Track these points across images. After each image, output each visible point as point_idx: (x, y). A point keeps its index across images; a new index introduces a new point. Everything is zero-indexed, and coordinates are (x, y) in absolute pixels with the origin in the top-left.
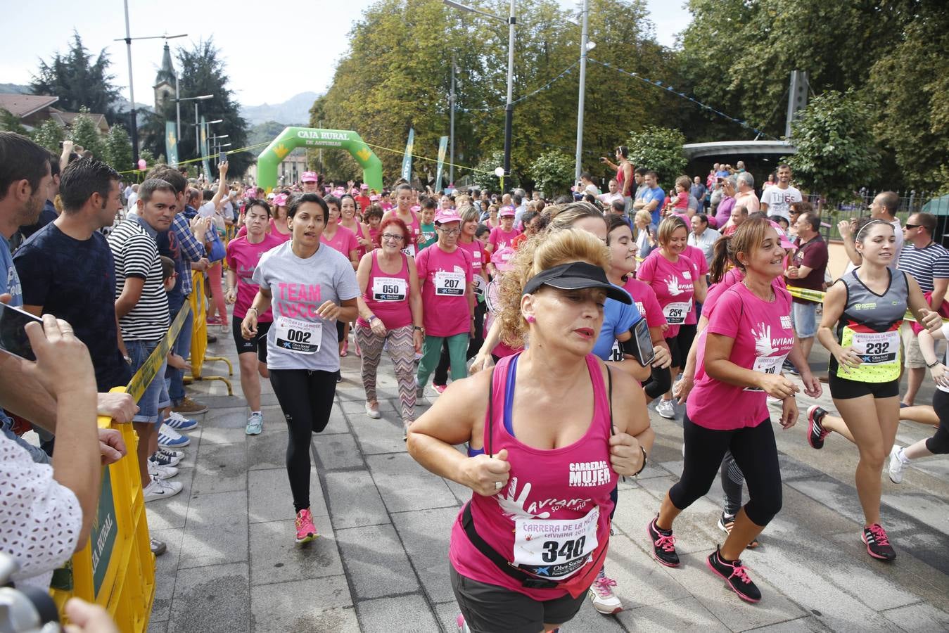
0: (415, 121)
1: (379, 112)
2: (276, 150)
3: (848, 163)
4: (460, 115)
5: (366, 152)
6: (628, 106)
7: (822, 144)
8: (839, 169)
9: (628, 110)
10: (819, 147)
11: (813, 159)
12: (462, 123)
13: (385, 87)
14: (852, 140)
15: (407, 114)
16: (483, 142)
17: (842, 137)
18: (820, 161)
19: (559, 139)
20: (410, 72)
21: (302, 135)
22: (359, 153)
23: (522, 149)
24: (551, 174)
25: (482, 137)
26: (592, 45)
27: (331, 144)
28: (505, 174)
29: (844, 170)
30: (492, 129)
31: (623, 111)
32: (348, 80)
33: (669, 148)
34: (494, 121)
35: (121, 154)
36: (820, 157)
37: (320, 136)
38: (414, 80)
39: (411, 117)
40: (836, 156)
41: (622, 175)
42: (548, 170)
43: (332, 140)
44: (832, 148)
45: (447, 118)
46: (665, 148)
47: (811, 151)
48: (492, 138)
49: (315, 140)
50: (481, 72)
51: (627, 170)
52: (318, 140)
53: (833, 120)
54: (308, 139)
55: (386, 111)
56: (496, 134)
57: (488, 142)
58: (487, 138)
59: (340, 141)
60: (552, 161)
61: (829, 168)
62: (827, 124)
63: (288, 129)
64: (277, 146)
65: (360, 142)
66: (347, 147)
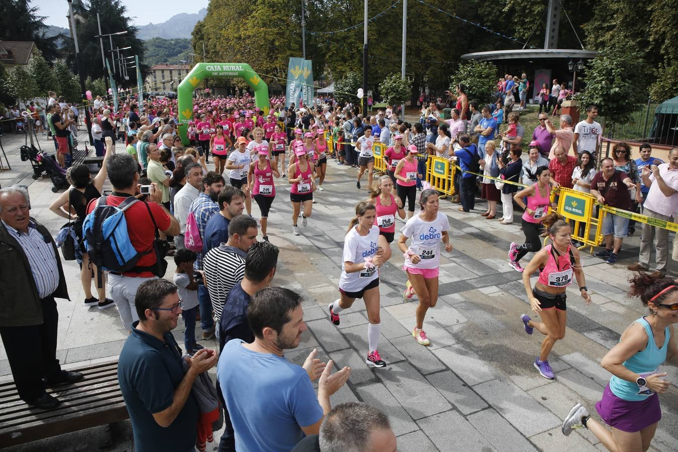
0: (277, 44)
1: (249, 37)
2: (191, 81)
3: (627, 99)
4: (309, 37)
5: (256, 79)
6: (430, 24)
7: (609, 85)
8: (620, 103)
9: (430, 27)
10: (607, 88)
11: (602, 95)
12: (311, 43)
13: (253, 17)
14: (630, 82)
15: (271, 38)
16: (327, 57)
17: (623, 80)
18: (607, 97)
19: (382, 52)
20: (271, 6)
21: (209, 68)
23: (356, 60)
24: (394, 92)
25: (326, 53)
27: (230, 74)
28: (364, 95)
29: (624, 104)
30: (334, 46)
31: (427, 29)
32: (224, 12)
33: (487, 77)
34: (334, 40)
35: (64, 82)
36: (607, 94)
37: (222, 69)
38: (274, 12)
39: (274, 40)
40: (619, 93)
41: (460, 104)
42: (392, 89)
43: (231, 71)
44: (617, 89)
45: (299, 40)
46: (484, 78)
47: (601, 90)
48: (334, 53)
49: (219, 72)
51: (464, 101)
52: (221, 72)
53: (618, 68)
54: (214, 72)
55: (254, 36)
56: (336, 50)
57: (330, 56)
58: (330, 54)
59: (237, 71)
60: (395, 82)
61: (613, 102)
62: (613, 71)
63: (198, 65)
64: (191, 77)
65: (252, 72)
66: (242, 76)
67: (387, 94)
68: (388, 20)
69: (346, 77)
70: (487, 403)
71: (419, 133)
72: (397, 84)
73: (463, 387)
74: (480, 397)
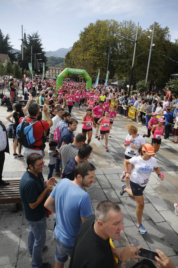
4: (110, 61)
5: (88, 76)
6: (160, 61)
9: (160, 62)
12: (111, 64)
13: (90, 52)
19: (139, 70)
20: (97, 48)
21: (70, 70)
22: (86, 77)
23: (128, 73)
24: (142, 87)
25: (116, 69)
26: (154, 45)
27: (78, 73)
28: (130, 87)
32: (79, 49)
34: (120, 64)
35: (17, 70)
37: (75, 71)
38: (98, 50)
39: (96, 62)
41: (168, 95)
45: (106, 62)
49: (74, 72)
50: (117, 48)
51: (170, 94)
54: (72, 72)
55: (89, 59)
56: (121, 68)
57: (118, 70)
59: (81, 73)
63: (66, 68)
64: (63, 73)
65: (86, 73)
66: (83, 75)
67: (139, 88)
68: (142, 58)
69: (123, 79)
70: (165, 220)
71: (150, 105)
72: (143, 84)
73: (155, 211)
74: (162, 216)
